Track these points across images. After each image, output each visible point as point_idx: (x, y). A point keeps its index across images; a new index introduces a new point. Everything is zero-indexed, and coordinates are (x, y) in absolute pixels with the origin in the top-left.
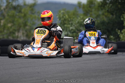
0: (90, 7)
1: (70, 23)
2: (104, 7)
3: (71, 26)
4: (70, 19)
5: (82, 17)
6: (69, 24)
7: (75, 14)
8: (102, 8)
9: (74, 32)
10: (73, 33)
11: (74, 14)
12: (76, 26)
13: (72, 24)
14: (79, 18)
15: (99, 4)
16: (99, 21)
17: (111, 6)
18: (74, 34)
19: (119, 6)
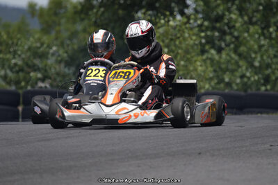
0: (56, 14)
1: (12, 50)
2: (87, 14)
3: (14, 58)
4: (10, 42)
5: (37, 36)
6: (10, 52)
7: (23, 30)
8: (83, 16)
9: (21, 70)
10: (17, 72)
11: (20, 30)
12: (23, 56)
13: (15, 52)
14: (31, 39)
15: (75, 7)
16: (76, 47)
17: (103, 13)
18: (21, 74)
19: (121, 12)
